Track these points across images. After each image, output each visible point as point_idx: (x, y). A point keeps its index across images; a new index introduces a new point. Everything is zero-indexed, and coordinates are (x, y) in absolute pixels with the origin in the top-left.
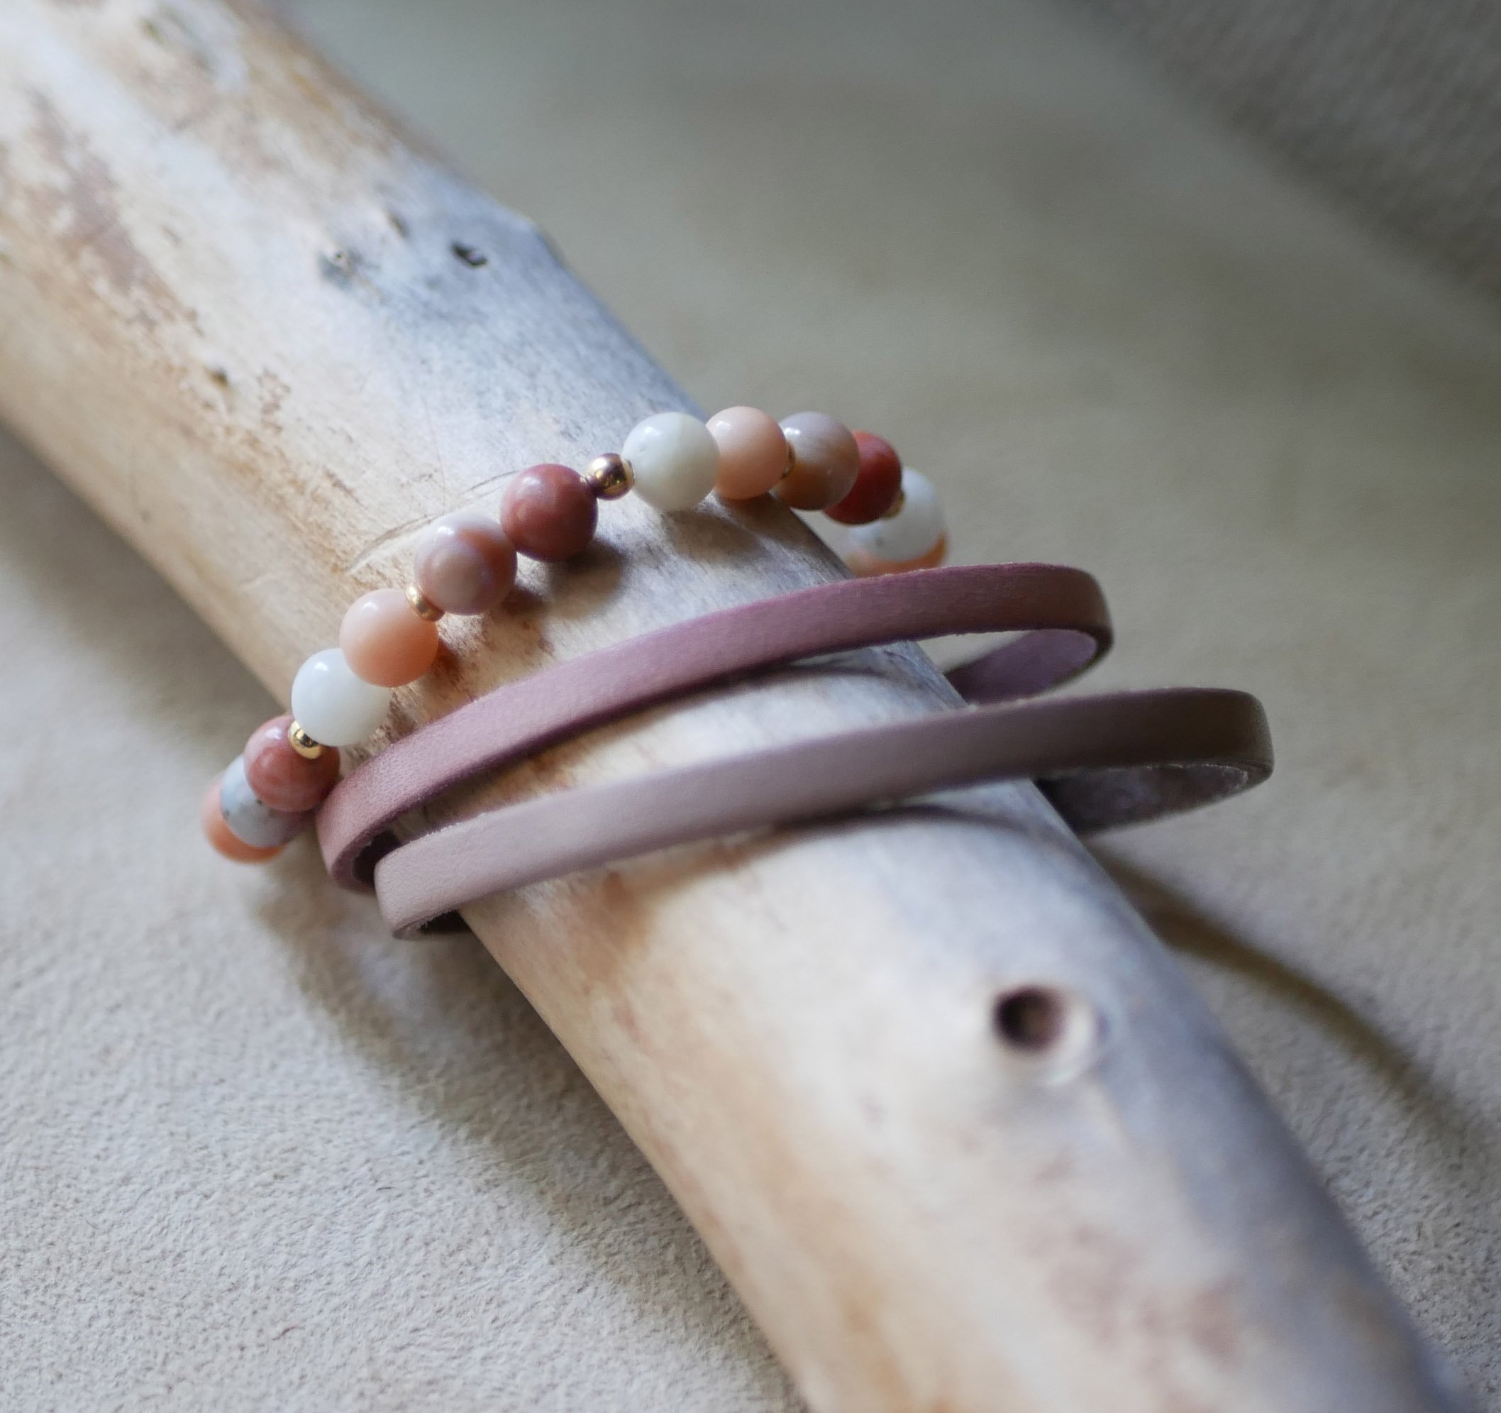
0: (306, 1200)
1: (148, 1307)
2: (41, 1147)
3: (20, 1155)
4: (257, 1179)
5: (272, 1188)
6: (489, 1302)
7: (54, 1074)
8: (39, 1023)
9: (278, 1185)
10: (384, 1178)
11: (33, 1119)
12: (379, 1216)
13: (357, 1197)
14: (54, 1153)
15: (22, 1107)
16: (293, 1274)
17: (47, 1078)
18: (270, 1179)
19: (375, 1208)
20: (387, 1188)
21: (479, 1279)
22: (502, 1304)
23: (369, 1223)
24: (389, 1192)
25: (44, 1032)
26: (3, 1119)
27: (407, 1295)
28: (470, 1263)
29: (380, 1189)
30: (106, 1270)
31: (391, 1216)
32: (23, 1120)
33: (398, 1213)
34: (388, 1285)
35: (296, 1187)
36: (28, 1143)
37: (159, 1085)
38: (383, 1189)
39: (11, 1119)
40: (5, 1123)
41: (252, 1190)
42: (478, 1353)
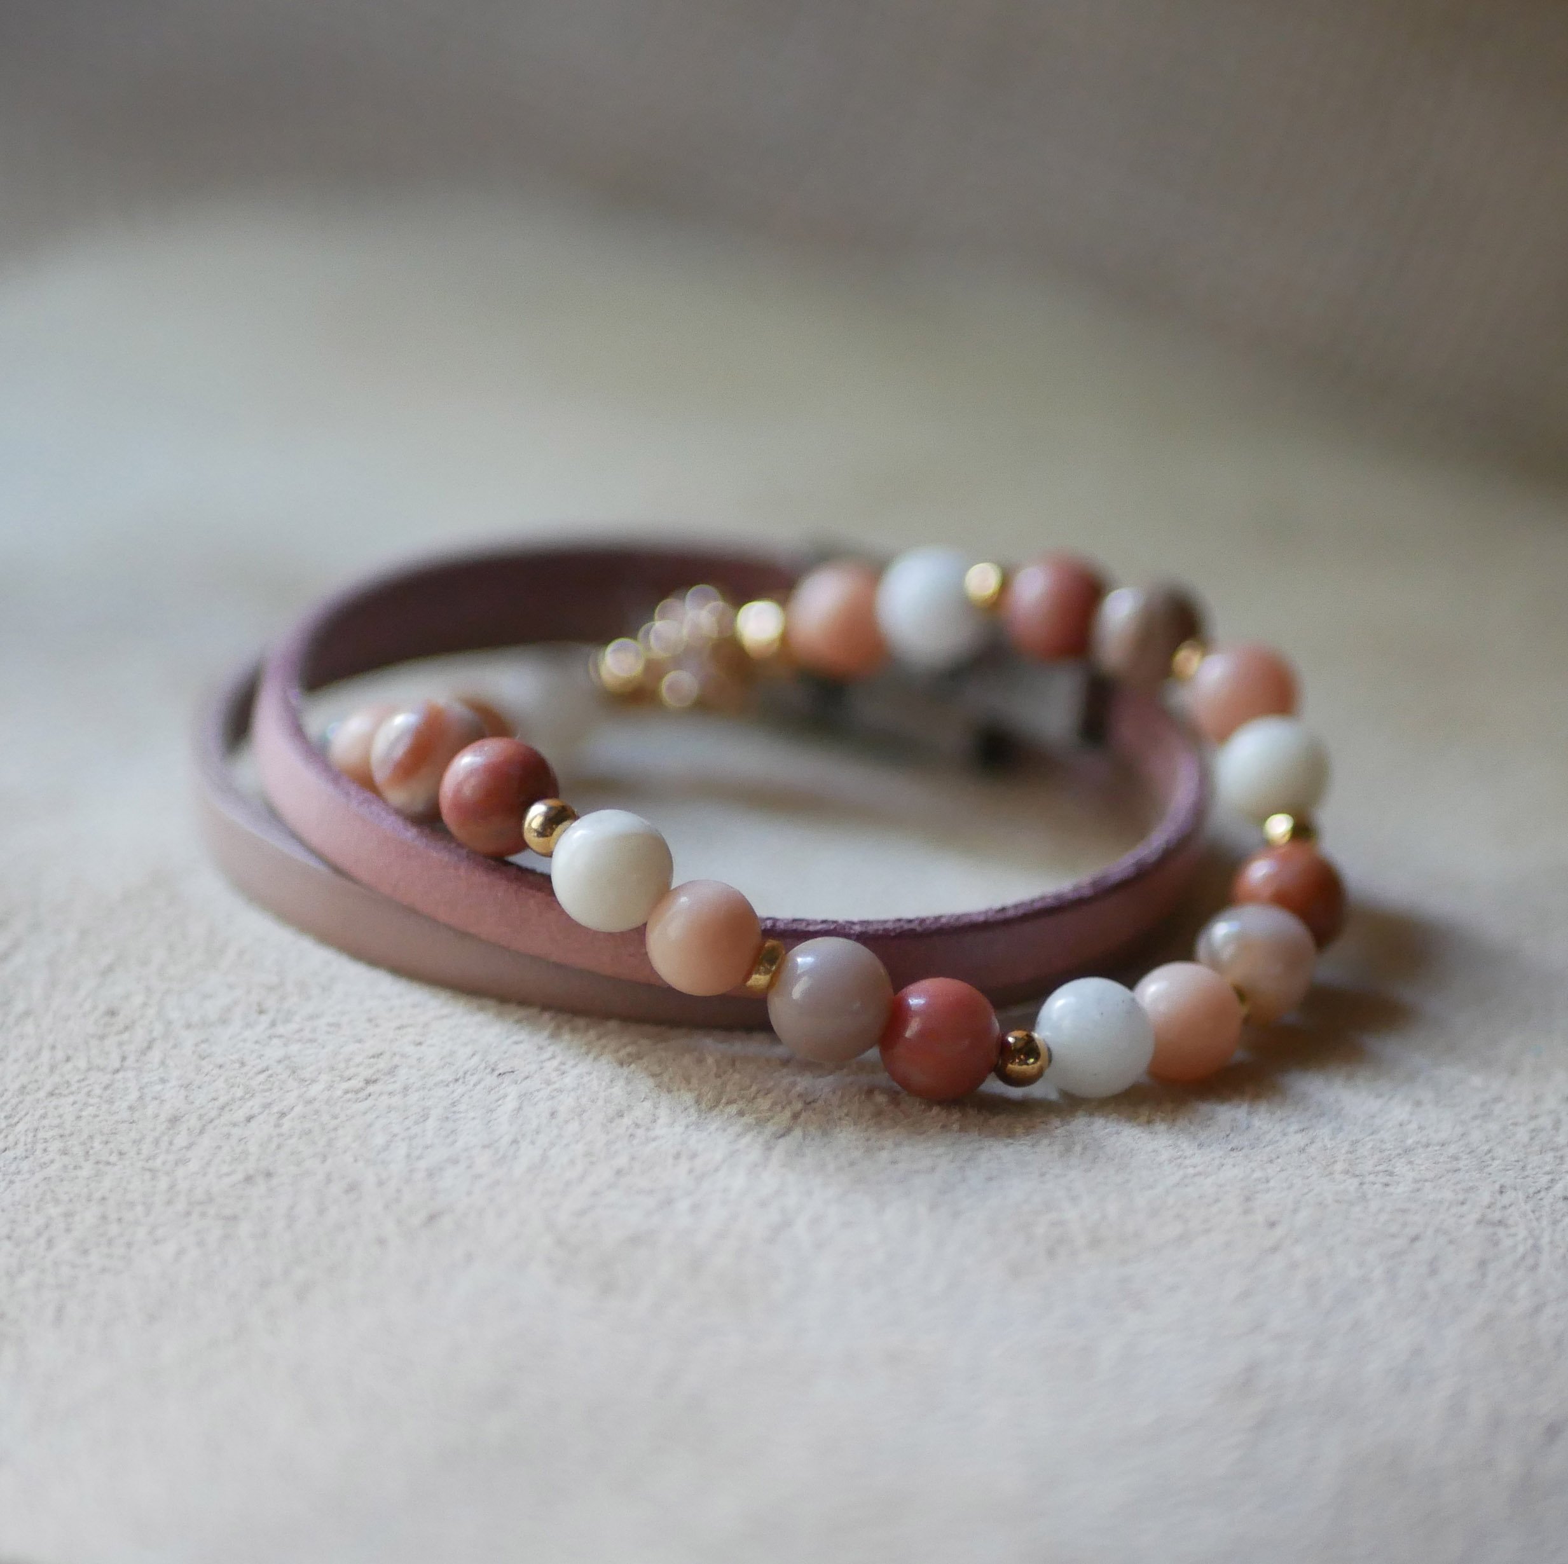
0: (414, 1097)
1: (244, 1228)
2: (60, 1116)
3: (36, 1130)
4: (346, 1085)
5: (366, 1092)
6: (677, 1156)
7: (53, 1048)
8: (20, 1006)
9: (371, 1088)
10: (501, 1065)
11: (42, 1094)
12: (509, 1099)
13: (475, 1085)
14: (79, 1118)
15: (24, 1087)
16: (422, 1164)
17: (46, 1055)
18: (362, 1084)
19: (501, 1092)
20: (510, 1072)
21: (654, 1139)
22: (694, 1156)
23: (499, 1106)
24: (513, 1076)
25: (27, 1013)
26: (6, 1103)
27: (572, 1162)
28: (637, 1126)
29: (500, 1074)
30: (181, 1206)
31: (523, 1096)
32: (29, 1099)
33: (531, 1093)
34: (544, 1158)
35: (397, 1086)
36: (44, 1117)
37: (188, 1026)
38: (504, 1073)
39: (14, 1101)
40: (8, 1108)
41: (341, 1098)
42: (683, 1205)
